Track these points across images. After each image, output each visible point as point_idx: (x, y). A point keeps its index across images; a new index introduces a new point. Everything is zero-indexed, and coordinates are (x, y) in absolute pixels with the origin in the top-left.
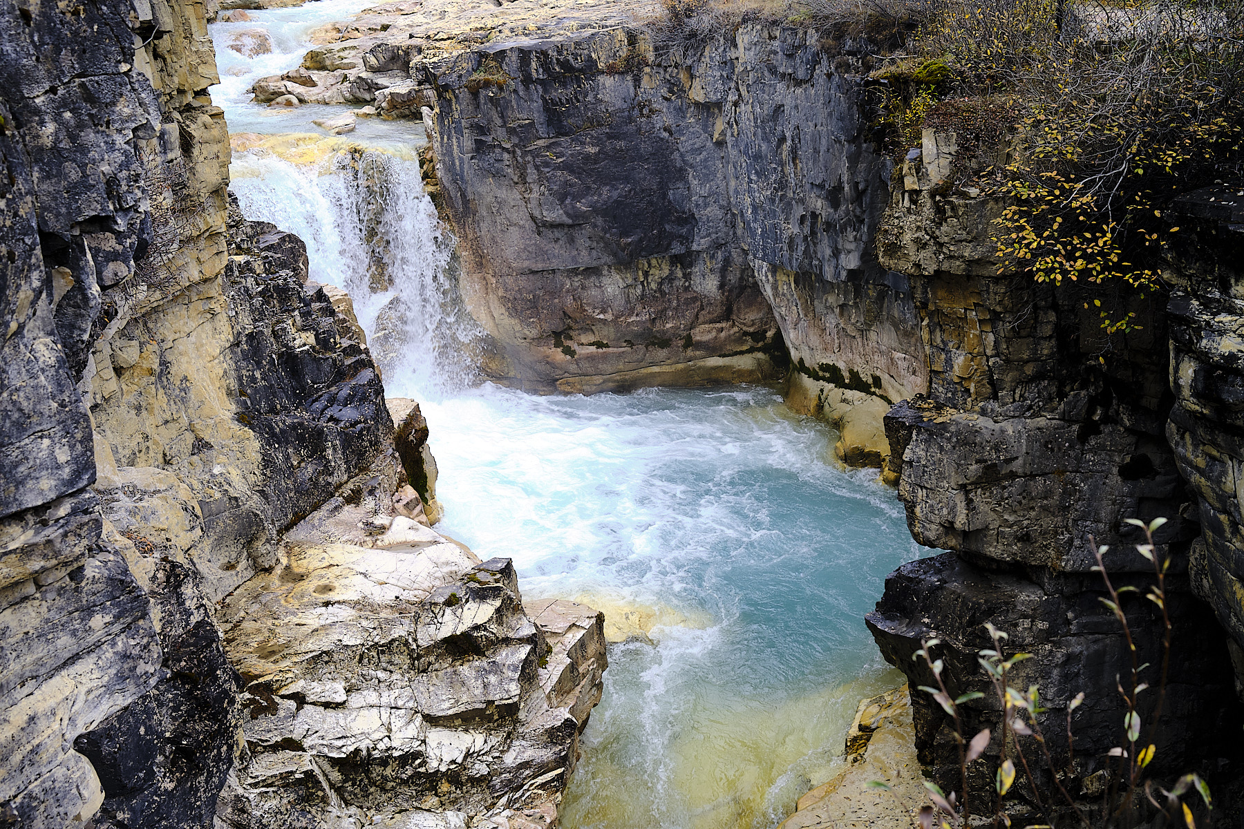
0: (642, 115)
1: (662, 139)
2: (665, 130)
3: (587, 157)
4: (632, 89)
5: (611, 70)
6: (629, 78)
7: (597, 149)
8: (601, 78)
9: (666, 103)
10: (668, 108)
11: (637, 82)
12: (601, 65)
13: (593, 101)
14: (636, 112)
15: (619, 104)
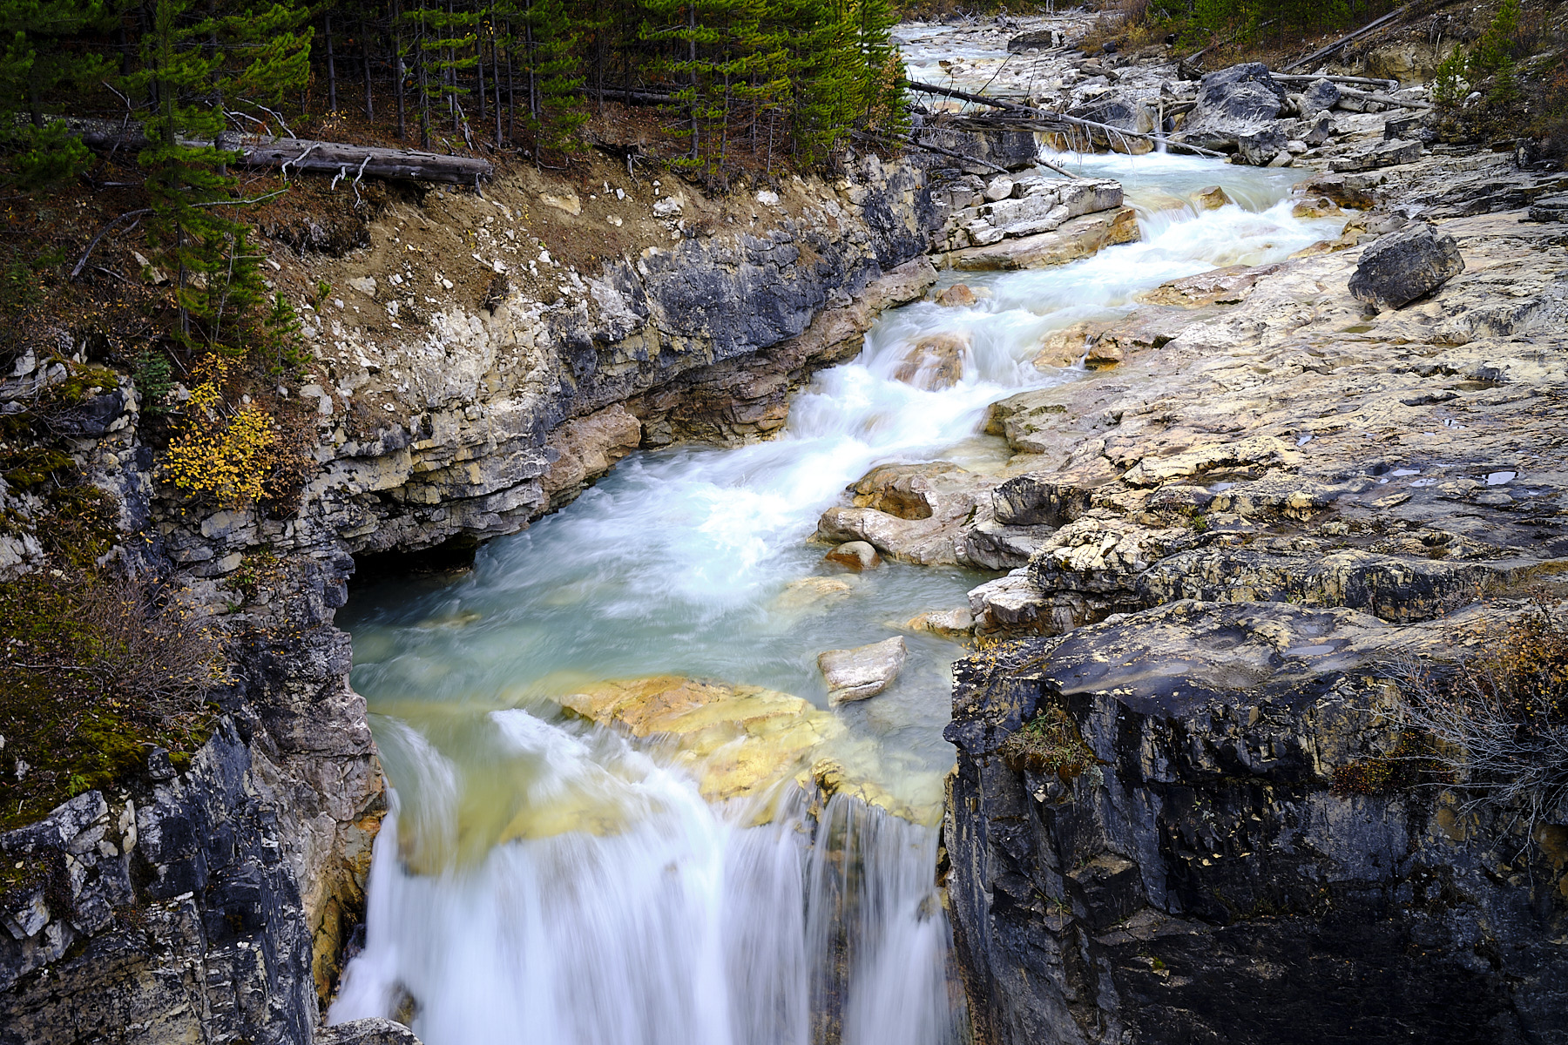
0: (1419, 902)
1: (1469, 973)
2: (1478, 952)
3: (1251, 985)
4: (1400, 836)
5: (1347, 783)
6: (1394, 807)
7: (1281, 971)
8: (1317, 800)
9: (1489, 888)
10: (1495, 901)
11: (1417, 819)
12: (1320, 769)
13: (1290, 849)
14: (1403, 893)
15: (1357, 866)
